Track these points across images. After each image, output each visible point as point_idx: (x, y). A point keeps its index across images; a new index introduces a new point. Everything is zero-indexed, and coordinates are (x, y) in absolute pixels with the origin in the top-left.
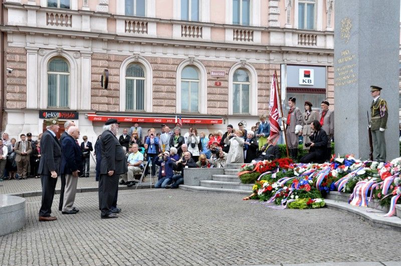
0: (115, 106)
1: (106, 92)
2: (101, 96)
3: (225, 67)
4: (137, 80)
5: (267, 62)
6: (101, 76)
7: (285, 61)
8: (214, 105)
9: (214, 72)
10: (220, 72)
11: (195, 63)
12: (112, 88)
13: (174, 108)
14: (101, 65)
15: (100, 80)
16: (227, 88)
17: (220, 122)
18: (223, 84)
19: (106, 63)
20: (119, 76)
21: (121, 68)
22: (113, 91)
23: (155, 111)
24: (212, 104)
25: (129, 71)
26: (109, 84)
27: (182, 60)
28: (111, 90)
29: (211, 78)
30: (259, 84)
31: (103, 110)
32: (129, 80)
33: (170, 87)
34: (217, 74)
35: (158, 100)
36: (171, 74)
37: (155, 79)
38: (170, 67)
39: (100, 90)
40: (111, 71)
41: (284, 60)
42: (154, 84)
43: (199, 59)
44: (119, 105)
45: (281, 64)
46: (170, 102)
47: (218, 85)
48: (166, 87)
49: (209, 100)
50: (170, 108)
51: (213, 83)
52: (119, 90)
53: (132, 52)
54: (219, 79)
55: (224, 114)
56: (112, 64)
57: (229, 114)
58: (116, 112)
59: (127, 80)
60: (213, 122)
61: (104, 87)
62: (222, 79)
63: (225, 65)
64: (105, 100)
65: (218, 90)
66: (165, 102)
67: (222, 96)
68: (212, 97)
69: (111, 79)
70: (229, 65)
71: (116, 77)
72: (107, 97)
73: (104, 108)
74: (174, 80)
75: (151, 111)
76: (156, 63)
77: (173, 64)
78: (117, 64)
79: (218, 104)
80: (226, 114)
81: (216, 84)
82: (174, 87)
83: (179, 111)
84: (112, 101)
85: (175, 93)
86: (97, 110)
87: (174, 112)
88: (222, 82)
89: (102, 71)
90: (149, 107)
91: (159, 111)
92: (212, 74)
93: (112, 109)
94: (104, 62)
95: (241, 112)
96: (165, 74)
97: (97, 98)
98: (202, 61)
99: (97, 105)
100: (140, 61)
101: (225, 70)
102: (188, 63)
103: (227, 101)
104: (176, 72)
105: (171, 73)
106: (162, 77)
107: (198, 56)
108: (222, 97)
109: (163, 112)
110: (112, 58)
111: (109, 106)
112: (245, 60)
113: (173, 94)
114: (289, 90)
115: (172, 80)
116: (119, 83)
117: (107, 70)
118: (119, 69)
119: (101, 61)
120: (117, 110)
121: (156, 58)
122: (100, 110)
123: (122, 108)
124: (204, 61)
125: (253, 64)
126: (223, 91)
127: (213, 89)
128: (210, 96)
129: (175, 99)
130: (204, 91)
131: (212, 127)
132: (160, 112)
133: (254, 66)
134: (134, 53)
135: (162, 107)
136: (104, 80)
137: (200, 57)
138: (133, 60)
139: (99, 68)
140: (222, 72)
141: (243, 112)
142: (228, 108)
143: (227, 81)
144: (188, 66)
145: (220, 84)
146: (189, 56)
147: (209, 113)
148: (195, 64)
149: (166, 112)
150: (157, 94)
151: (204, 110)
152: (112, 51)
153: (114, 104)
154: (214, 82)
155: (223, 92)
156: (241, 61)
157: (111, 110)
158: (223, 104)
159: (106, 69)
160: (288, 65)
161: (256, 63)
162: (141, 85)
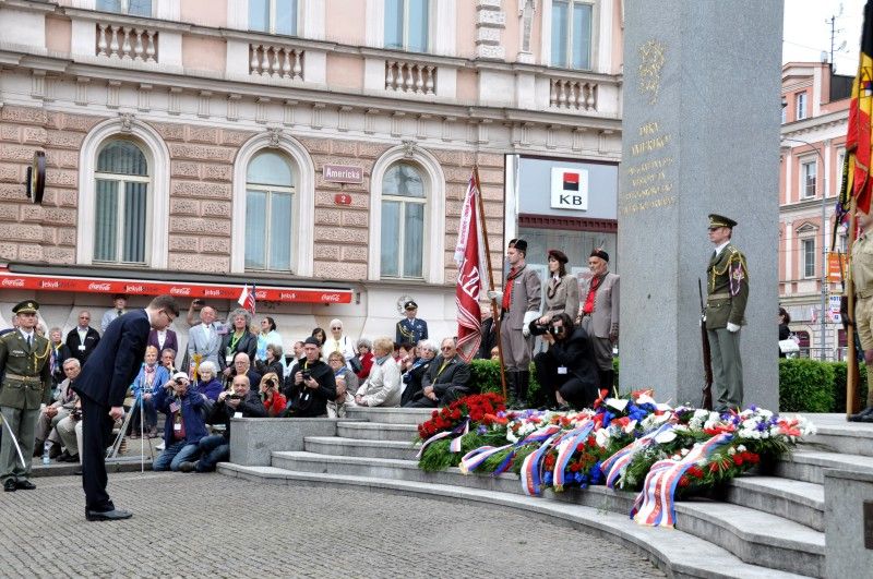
0: (65, 250)
1: (39, 212)
2: (23, 222)
3: (362, 157)
4: (127, 183)
5: (471, 148)
6: (26, 167)
7: (517, 146)
8: (331, 255)
9: (333, 169)
10: (350, 170)
11: (282, 143)
12: (56, 201)
13: (225, 259)
14: (26, 138)
15: (24, 179)
16: (367, 210)
17: (346, 299)
18: (356, 200)
19: (42, 136)
20: (78, 170)
21: (82, 151)
22: (58, 211)
23: (175, 266)
24: (327, 250)
25: (106, 159)
26: (46, 190)
27: (249, 135)
28: (53, 206)
29: (324, 183)
30: (450, 203)
31: (29, 260)
32: (106, 181)
33: (216, 203)
34: (340, 174)
35: (183, 238)
36: (219, 171)
37: (177, 182)
38: (217, 151)
39: (24, 207)
40: (55, 157)
41: (513, 145)
42: (174, 196)
43: (293, 133)
44: (75, 247)
45: (505, 155)
46: (215, 244)
47: (342, 203)
48: (205, 203)
49: (317, 242)
50: (215, 258)
51: (329, 199)
52: (76, 208)
53: (116, 108)
54: (345, 188)
55: (357, 277)
56: (57, 138)
57: (371, 278)
58: (66, 266)
59: (99, 182)
60: (328, 298)
61: (33, 199)
62: (355, 187)
63: (364, 151)
64: (38, 232)
65: (341, 216)
66: (202, 244)
67: (352, 231)
68: (327, 234)
69: (51, 176)
70: (372, 152)
71: (67, 172)
72: (42, 224)
73: (35, 254)
74: (228, 186)
75: (164, 266)
76: (180, 140)
77: (225, 145)
78: (72, 140)
79: (343, 252)
80: (364, 278)
81: (338, 200)
82: (228, 204)
83: (238, 268)
84: (55, 235)
85: (230, 219)
86: (13, 259)
87: (226, 270)
88: (353, 196)
89: (29, 154)
90: (158, 256)
91: (186, 267)
92: (329, 173)
93: (53, 256)
94: (36, 131)
95: (401, 275)
96: (202, 170)
97: (12, 226)
98: (301, 139)
99: (15, 246)
100: (136, 132)
101: (361, 165)
102: (265, 143)
103: (366, 245)
104: (233, 164)
105: (220, 168)
106: (196, 179)
107: (292, 126)
108: (352, 235)
109: (197, 270)
110: (59, 122)
111: (48, 249)
112: (415, 139)
113: (224, 223)
114: (525, 220)
115: (221, 185)
116: (76, 189)
117: (43, 154)
118: (79, 151)
119: (26, 129)
120: (70, 261)
121: (181, 126)
122: (23, 259)
123: (85, 254)
124: (309, 138)
125: (434, 151)
126: (356, 218)
127: (329, 211)
128: (321, 230)
129: (230, 237)
130: (305, 217)
131: (326, 310)
132: (188, 269)
133: (437, 157)
134: (121, 110)
135: (194, 256)
136: (34, 180)
137: (296, 128)
138: (116, 130)
139: (18, 147)
140: (355, 170)
141: (406, 272)
142: (367, 263)
143: (366, 193)
144: (266, 150)
145: (349, 200)
146: (269, 125)
147: (319, 275)
148: (284, 145)
149: (203, 270)
150: (180, 221)
151: (305, 267)
152: (58, 103)
153: (63, 245)
154: (334, 194)
155: (357, 221)
156: (404, 142)
157: (51, 261)
158: (354, 252)
159: (42, 149)
160: (523, 156)
161: (443, 151)
162: (138, 196)
